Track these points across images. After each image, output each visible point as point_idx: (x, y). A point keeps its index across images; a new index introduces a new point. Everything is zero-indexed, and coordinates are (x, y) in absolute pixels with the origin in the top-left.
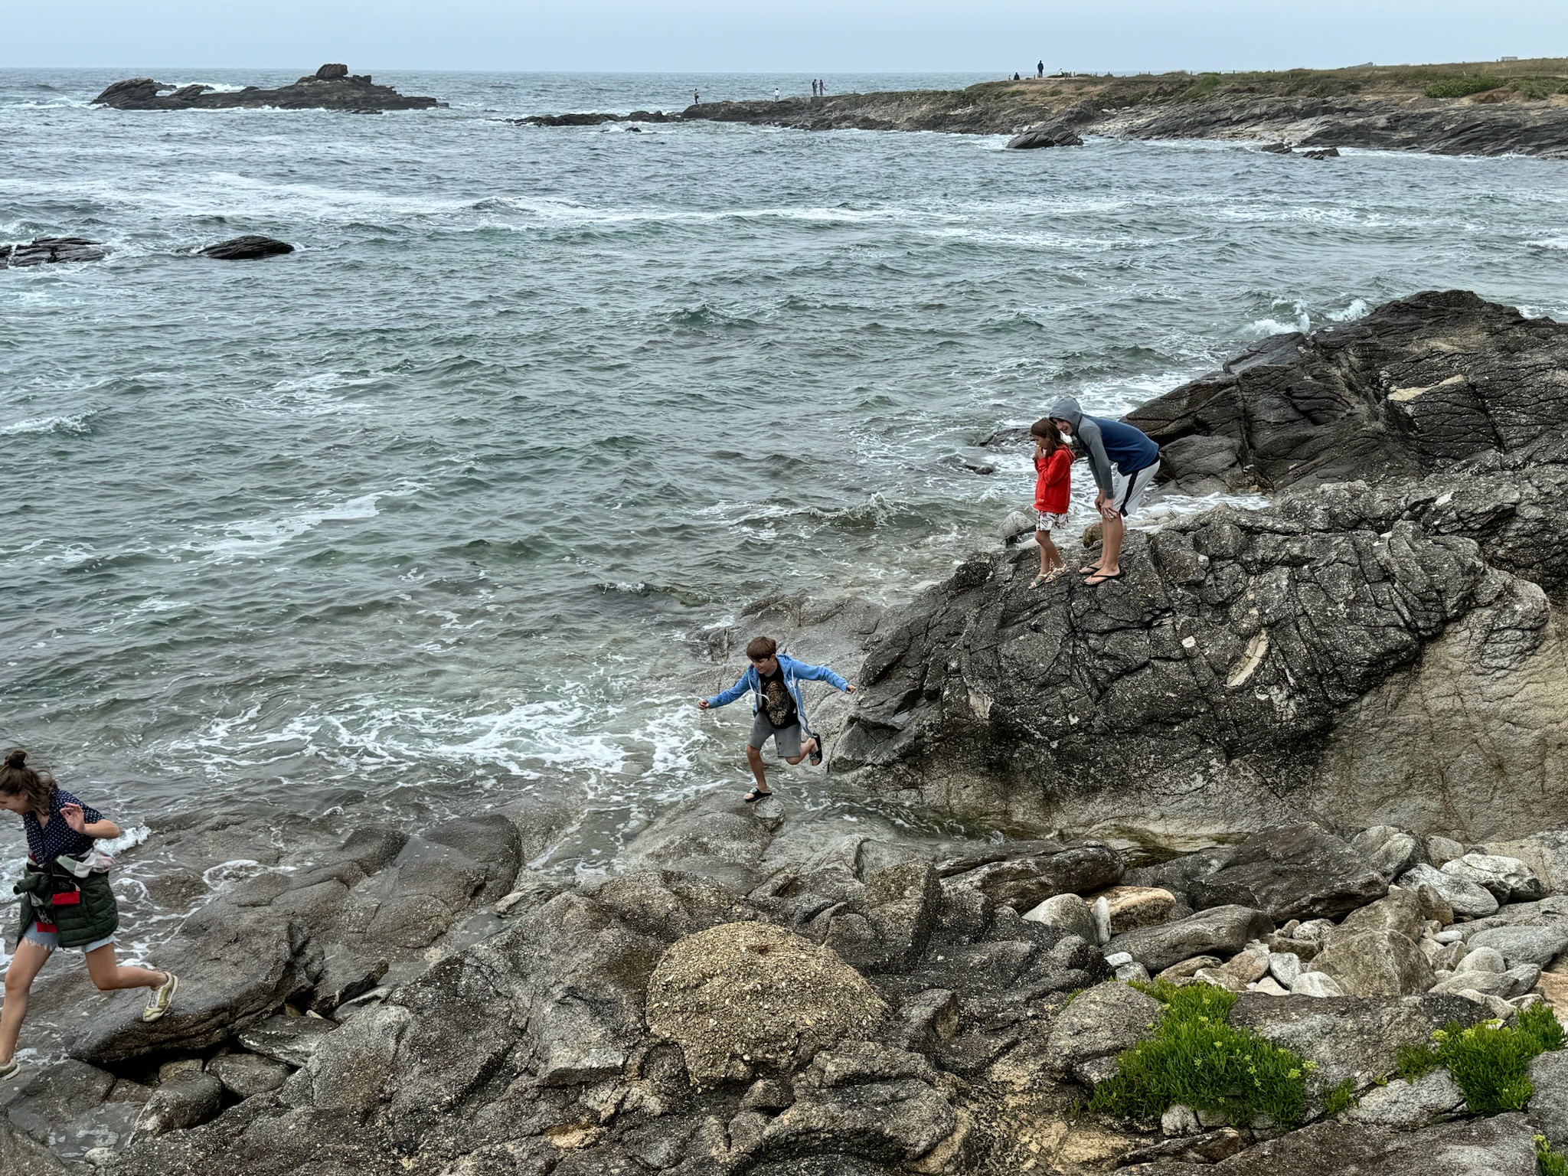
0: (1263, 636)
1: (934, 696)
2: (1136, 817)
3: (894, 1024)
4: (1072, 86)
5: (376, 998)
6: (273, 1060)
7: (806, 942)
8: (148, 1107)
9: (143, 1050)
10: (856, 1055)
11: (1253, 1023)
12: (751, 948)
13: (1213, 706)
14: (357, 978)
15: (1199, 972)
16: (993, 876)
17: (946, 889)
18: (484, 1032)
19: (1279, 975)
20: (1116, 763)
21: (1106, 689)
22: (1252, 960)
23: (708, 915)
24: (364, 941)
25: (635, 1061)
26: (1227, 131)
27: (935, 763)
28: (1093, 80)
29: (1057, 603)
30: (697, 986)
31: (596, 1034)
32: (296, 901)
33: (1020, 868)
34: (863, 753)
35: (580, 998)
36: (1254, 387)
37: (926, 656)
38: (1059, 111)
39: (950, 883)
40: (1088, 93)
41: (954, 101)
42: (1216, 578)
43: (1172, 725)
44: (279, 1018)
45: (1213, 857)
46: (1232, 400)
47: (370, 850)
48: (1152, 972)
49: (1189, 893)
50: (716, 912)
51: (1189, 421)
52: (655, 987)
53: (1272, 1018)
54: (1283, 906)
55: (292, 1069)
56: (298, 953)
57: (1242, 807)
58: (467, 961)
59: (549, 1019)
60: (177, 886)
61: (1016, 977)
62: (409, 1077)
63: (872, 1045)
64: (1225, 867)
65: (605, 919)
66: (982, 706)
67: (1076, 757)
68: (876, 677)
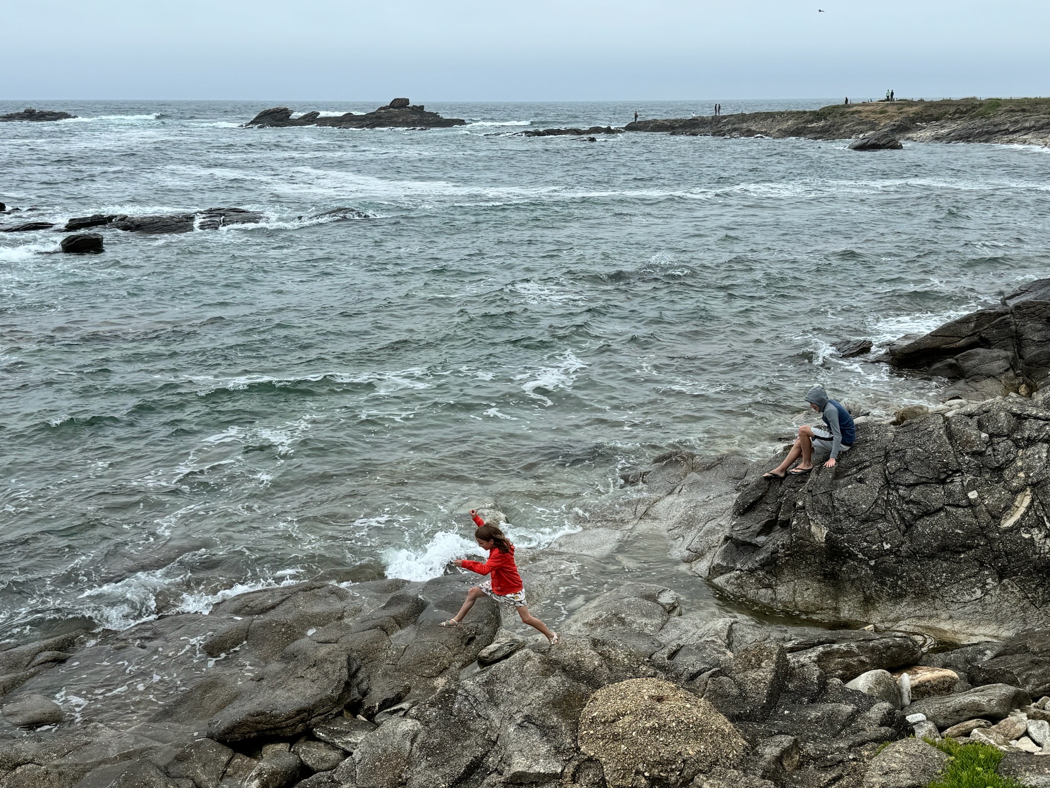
0: (1028, 493)
1: (786, 524)
2: (931, 617)
3: (753, 758)
4: (895, 107)
5: (402, 709)
6: (334, 747)
7: (690, 695)
8: (254, 773)
9: (252, 735)
10: (724, 779)
11: (1016, 773)
12: (651, 697)
13: (990, 541)
14: (390, 695)
15: (975, 731)
16: (827, 655)
17: (792, 661)
18: (468, 742)
19: (1034, 735)
20: (917, 578)
21: (911, 525)
22: (1014, 724)
23: (622, 671)
24: (396, 670)
25: (570, 770)
26: (1005, 138)
27: (786, 571)
28: (910, 103)
29: (876, 463)
30: (613, 721)
31: (544, 749)
32: (354, 641)
33: (845, 649)
34: (734, 562)
35: (533, 724)
36: (1024, 315)
37: (781, 496)
38: (885, 124)
39: (794, 657)
40: (906, 112)
41: (811, 118)
42: (994, 450)
43: (959, 553)
44: (339, 719)
45: (987, 649)
46: (1008, 324)
47: (402, 610)
48: (941, 729)
49: (969, 673)
50: (629, 669)
51: (976, 338)
52: (584, 721)
53: (1031, 771)
54: (1038, 686)
55: (347, 754)
56: (353, 675)
57: (1010, 613)
58: (459, 692)
59: (512, 736)
60: (279, 627)
61: (841, 730)
62: (418, 769)
63: (736, 773)
64: (996, 656)
65: (552, 669)
66: (820, 533)
67: (887, 572)
68: (744, 510)
